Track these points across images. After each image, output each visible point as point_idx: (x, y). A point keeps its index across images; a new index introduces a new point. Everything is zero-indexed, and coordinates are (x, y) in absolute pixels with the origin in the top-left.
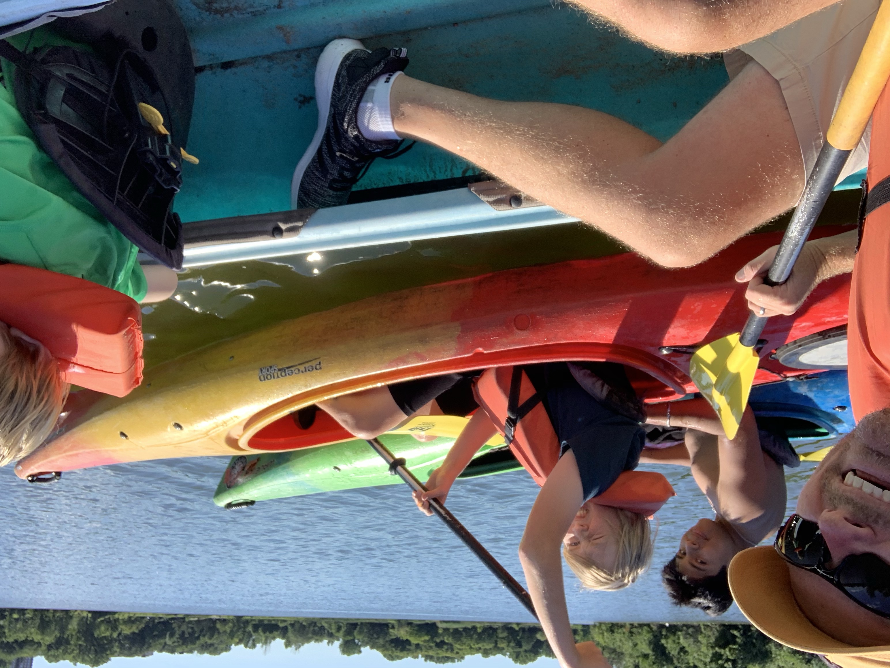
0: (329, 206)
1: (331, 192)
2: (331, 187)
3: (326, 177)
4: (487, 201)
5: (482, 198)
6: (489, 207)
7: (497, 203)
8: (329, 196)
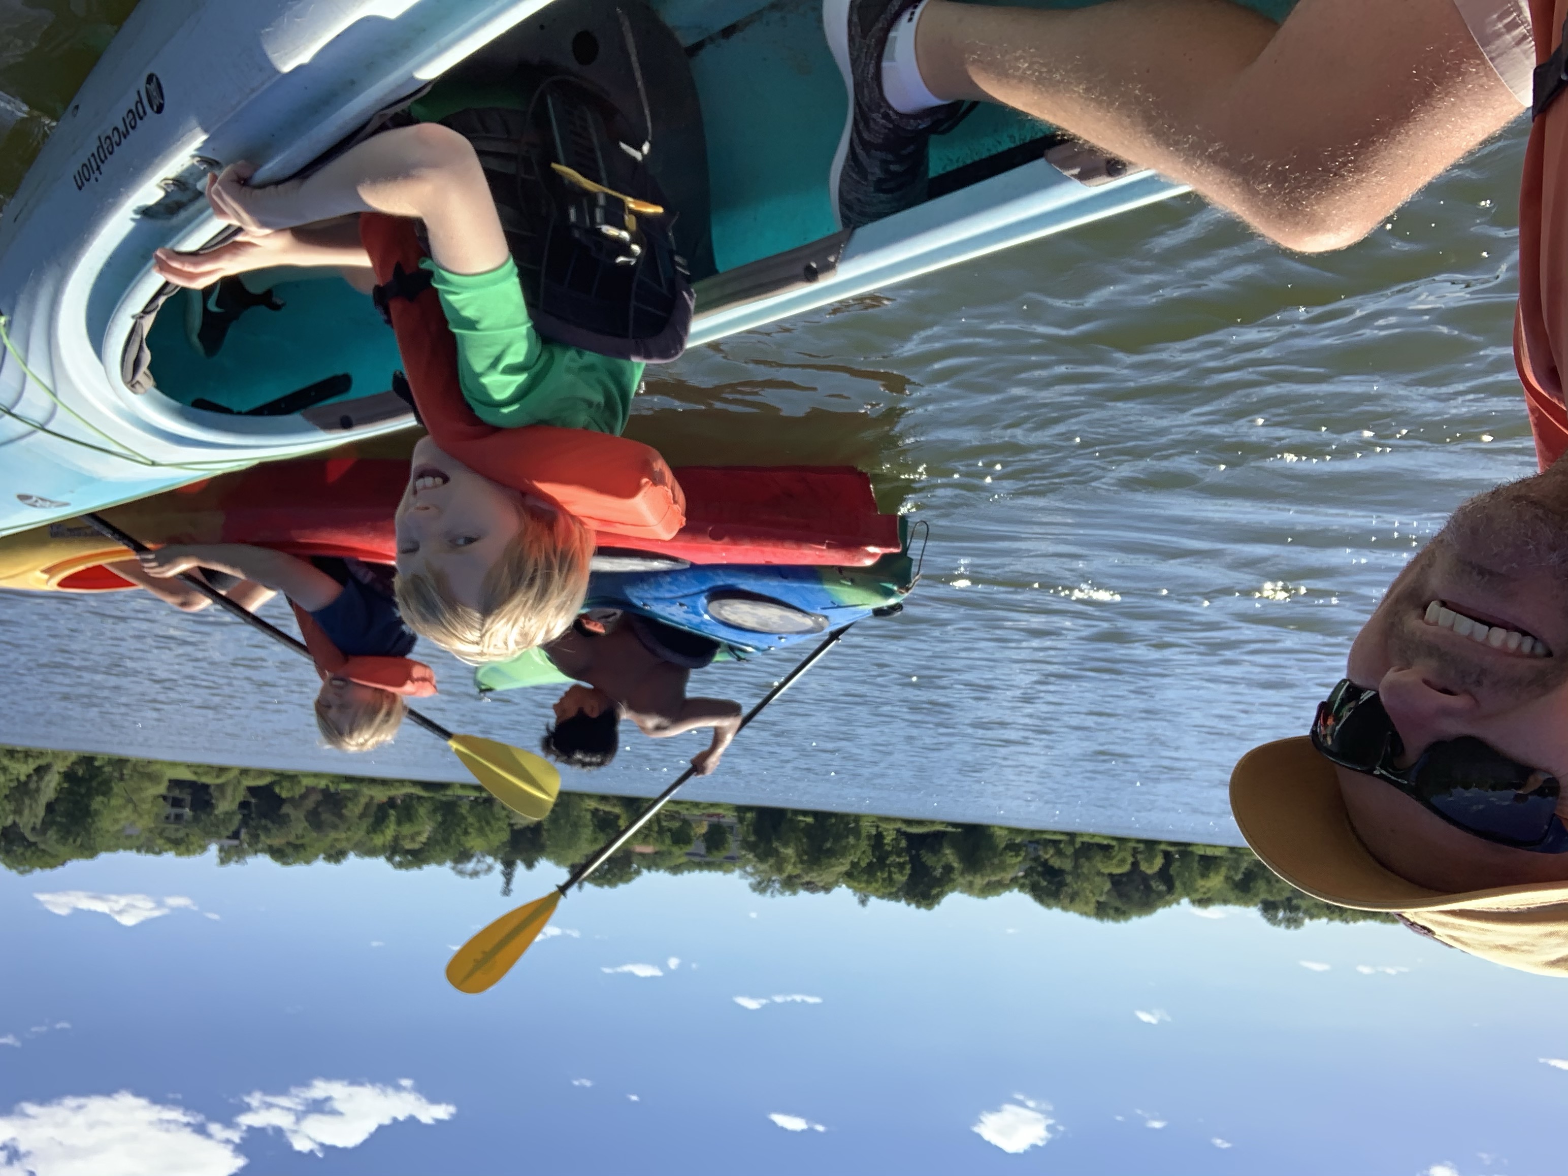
0: (886, 215)
1: (883, 196)
2: (879, 189)
3: (866, 179)
4: (1073, 175)
5: (1067, 173)
6: (1077, 183)
7: (1084, 176)
8: (882, 202)
